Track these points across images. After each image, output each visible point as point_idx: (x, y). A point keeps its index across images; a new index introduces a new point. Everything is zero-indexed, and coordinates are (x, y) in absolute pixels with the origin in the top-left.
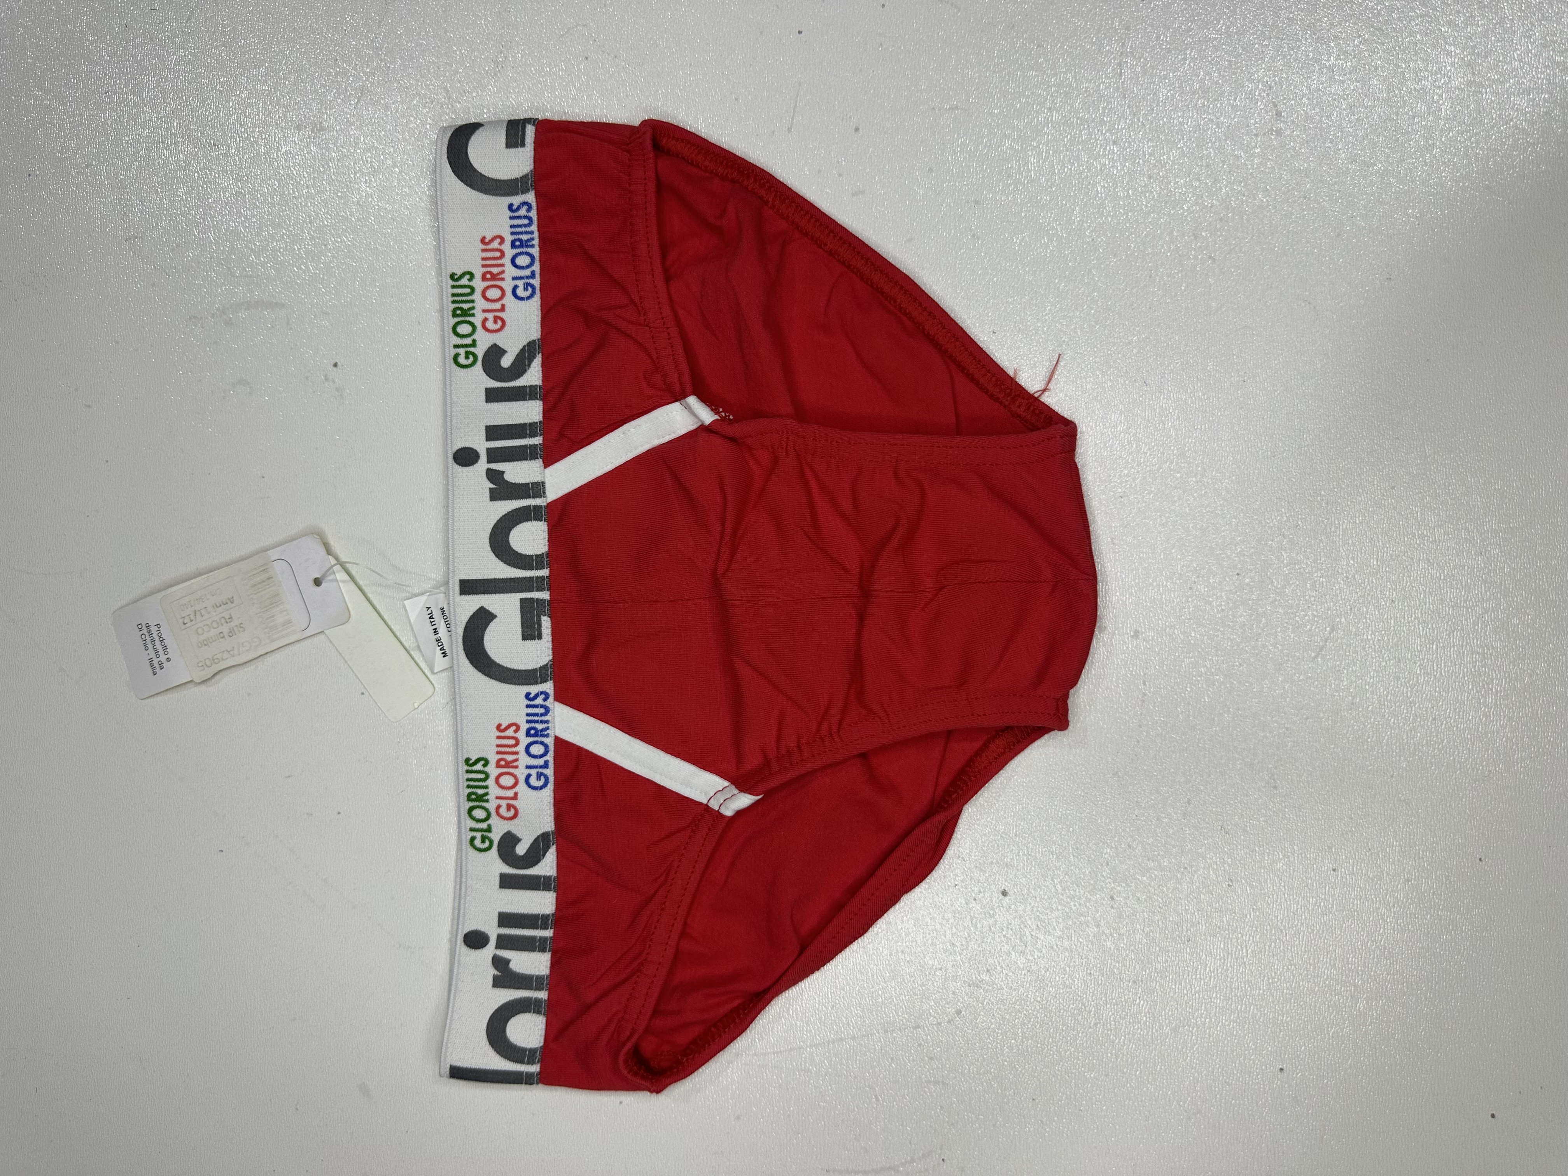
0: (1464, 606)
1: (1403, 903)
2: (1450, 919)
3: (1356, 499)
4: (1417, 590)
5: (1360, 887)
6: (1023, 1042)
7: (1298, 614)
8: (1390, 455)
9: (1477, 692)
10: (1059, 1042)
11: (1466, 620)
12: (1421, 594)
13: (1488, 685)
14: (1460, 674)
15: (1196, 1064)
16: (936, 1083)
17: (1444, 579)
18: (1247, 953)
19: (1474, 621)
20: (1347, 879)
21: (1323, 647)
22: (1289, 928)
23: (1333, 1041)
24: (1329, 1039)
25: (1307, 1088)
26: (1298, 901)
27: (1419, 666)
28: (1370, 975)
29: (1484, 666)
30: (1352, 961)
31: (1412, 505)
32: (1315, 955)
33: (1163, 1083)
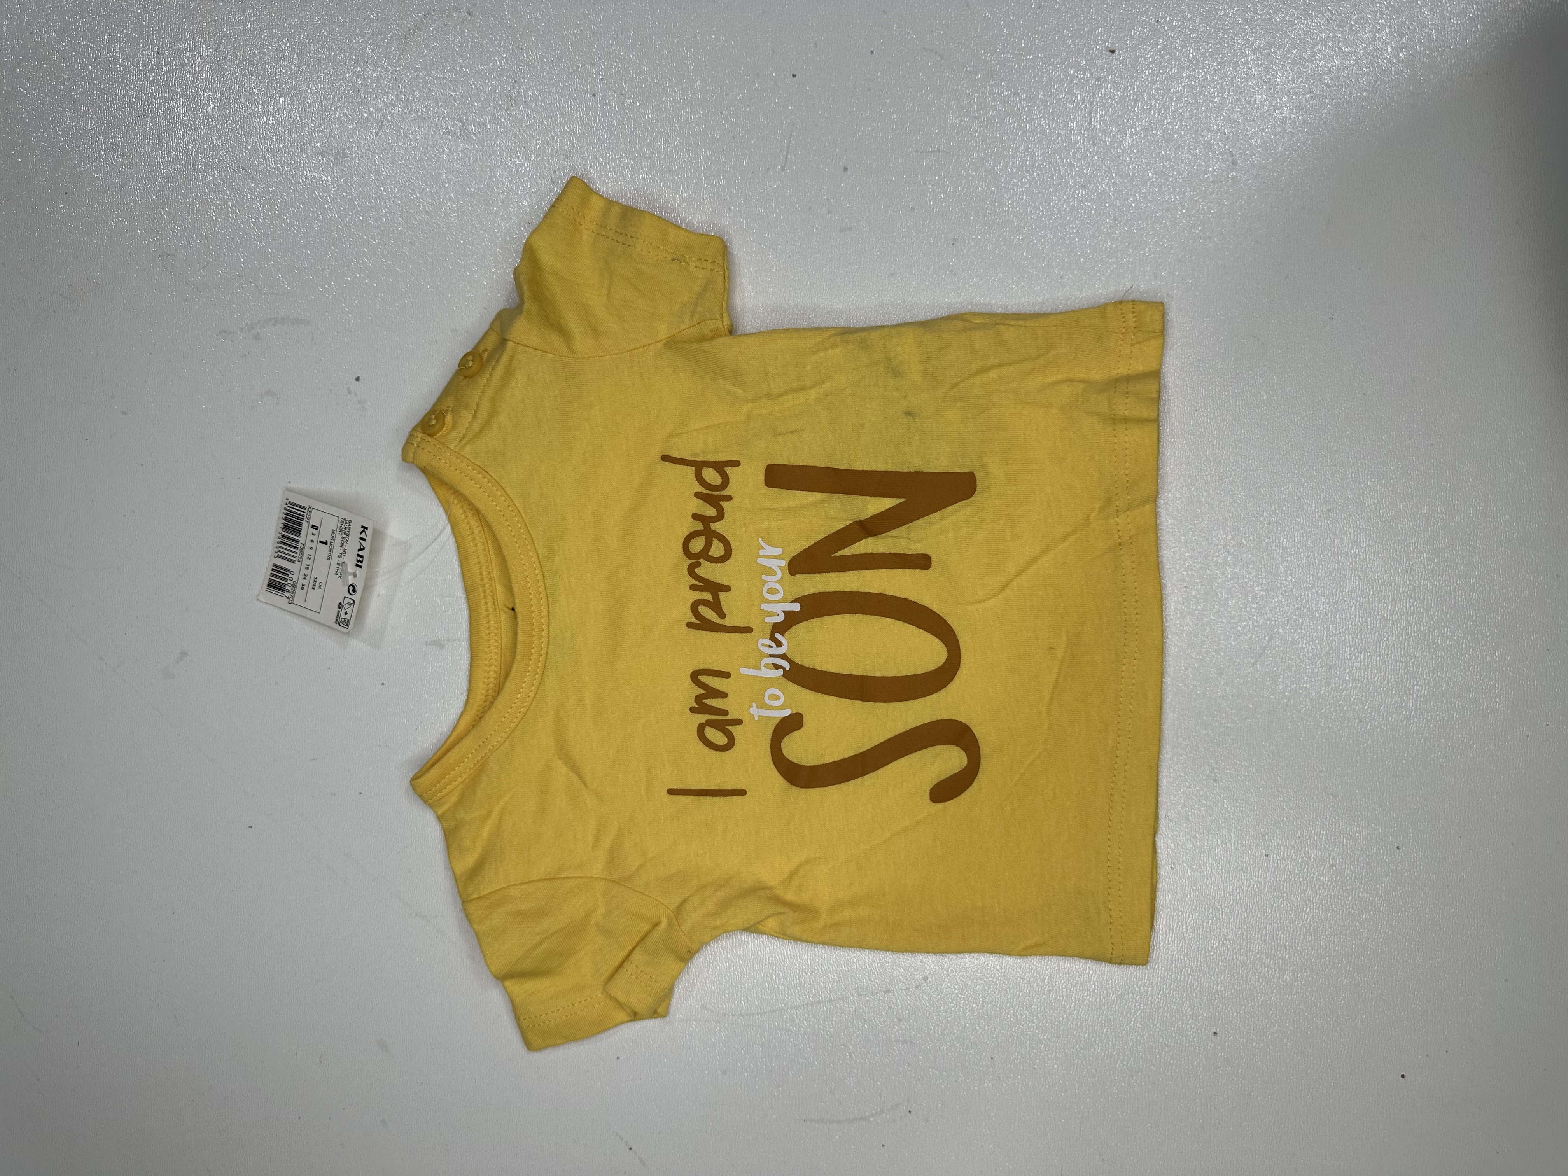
0: (1390, 620)
1: (1327, 886)
2: (1369, 900)
3: (1295, 520)
4: (1348, 604)
5: (1290, 871)
6: (984, 1006)
7: (1240, 624)
8: (1327, 481)
9: (1399, 697)
10: (1015, 1006)
11: (1392, 632)
12: (1351, 607)
13: (1409, 690)
14: (1384, 681)
15: (1139, 1028)
16: (905, 1042)
17: (1373, 594)
18: (1187, 930)
19: (1398, 633)
20: (1278, 864)
21: (1262, 654)
22: (1225, 907)
23: (1262, 1008)
24: (1258, 1007)
25: (1237, 1050)
26: (1234, 883)
27: (1348, 672)
28: (1297, 950)
29: (1406, 674)
30: (1281, 937)
31: (1346, 527)
32: (1247, 931)
33: (1109, 1045)
